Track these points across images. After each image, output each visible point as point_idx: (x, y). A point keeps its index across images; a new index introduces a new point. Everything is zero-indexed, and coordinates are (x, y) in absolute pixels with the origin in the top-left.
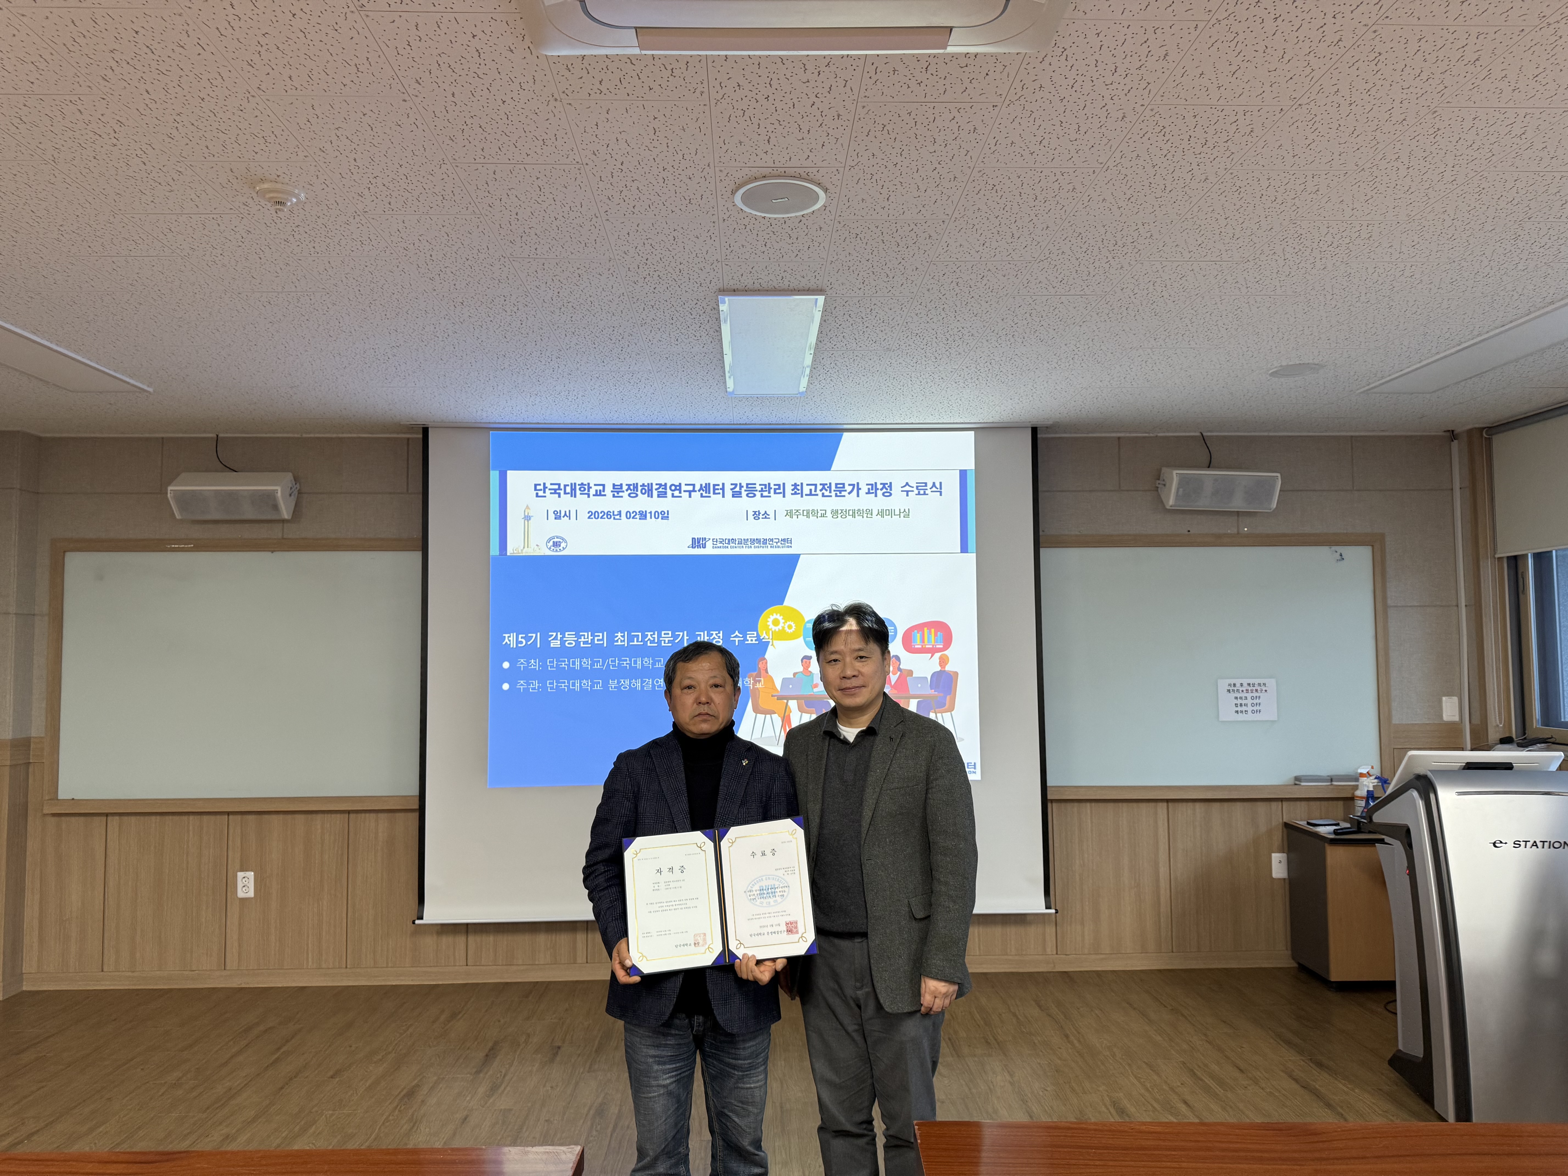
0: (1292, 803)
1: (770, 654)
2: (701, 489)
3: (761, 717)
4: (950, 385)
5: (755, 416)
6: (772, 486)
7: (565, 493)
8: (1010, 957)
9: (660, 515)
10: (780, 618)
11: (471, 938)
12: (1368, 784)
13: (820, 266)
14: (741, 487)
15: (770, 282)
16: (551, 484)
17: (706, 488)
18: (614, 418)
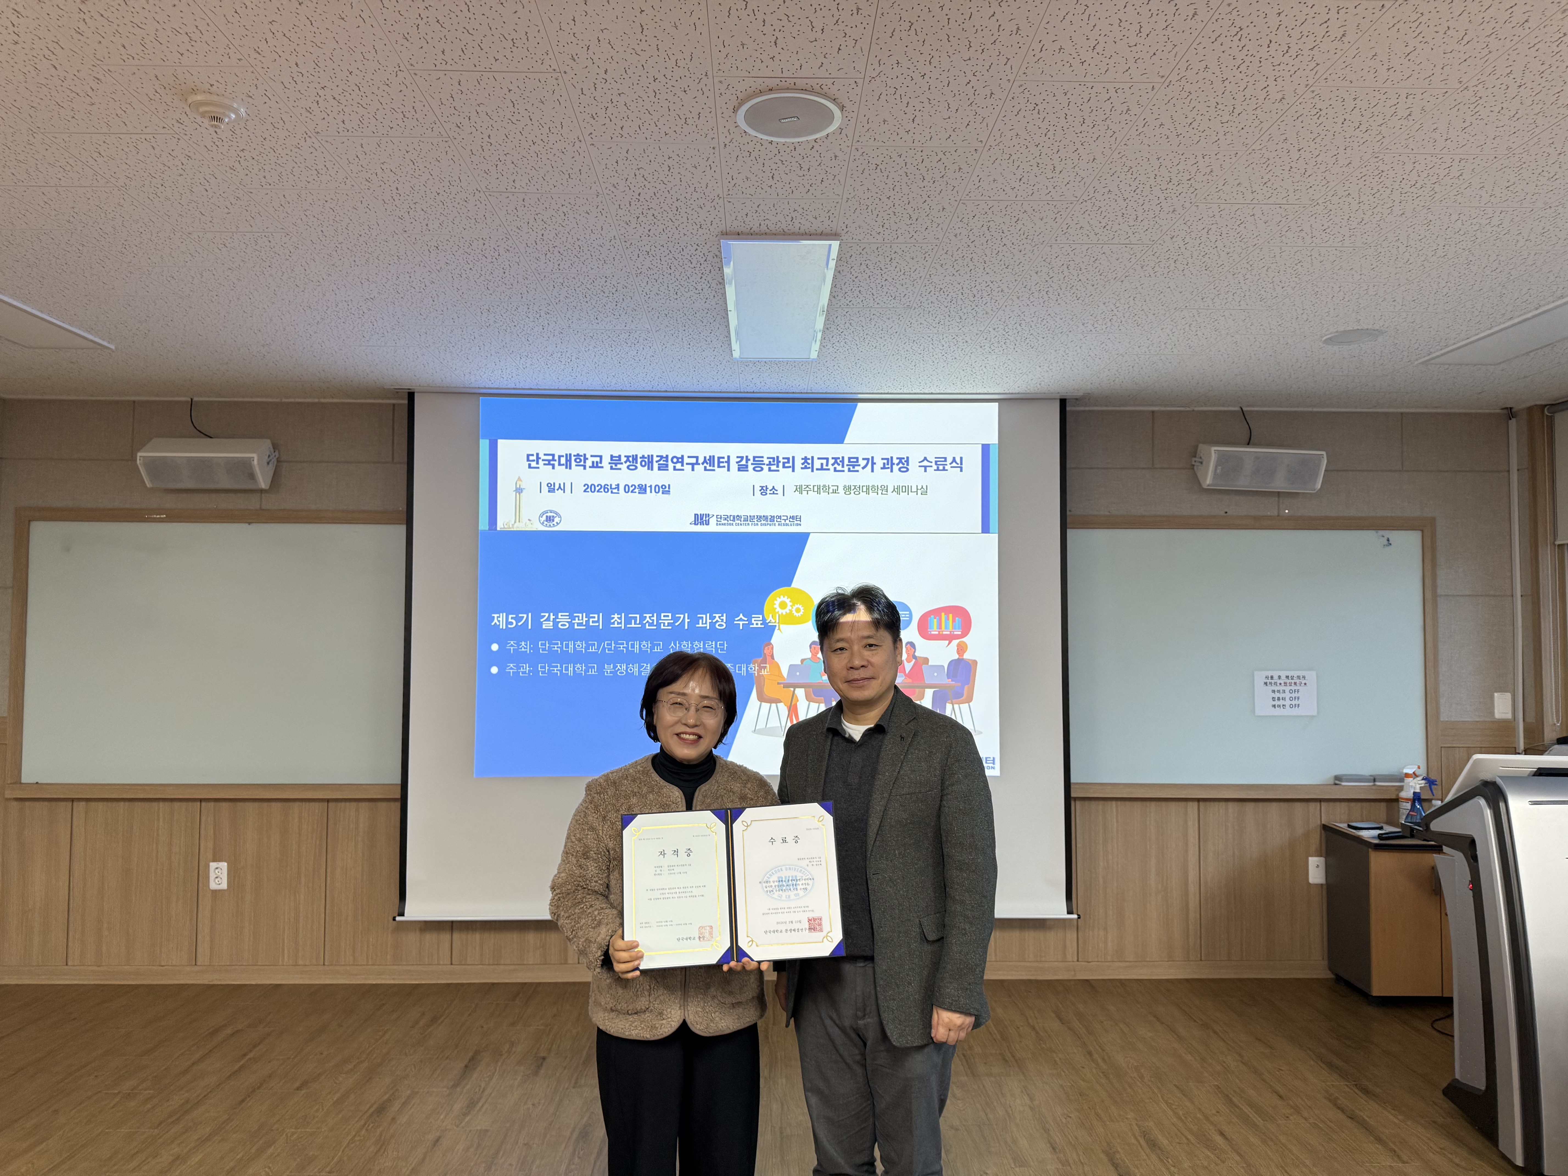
0: (1331, 804)
1: (776, 639)
2: (705, 461)
3: (765, 706)
4: (974, 350)
5: (763, 384)
6: (780, 459)
7: (560, 464)
8: (1028, 964)
9: (661, 490)
10: (788, 601)
11: (456, 936)
12: (1415, 786)
13: (835, 204)
14: (748, 460)
15: (779, 223)
16: (545, 455)
17: (710, 461)
18: (612, 384)
